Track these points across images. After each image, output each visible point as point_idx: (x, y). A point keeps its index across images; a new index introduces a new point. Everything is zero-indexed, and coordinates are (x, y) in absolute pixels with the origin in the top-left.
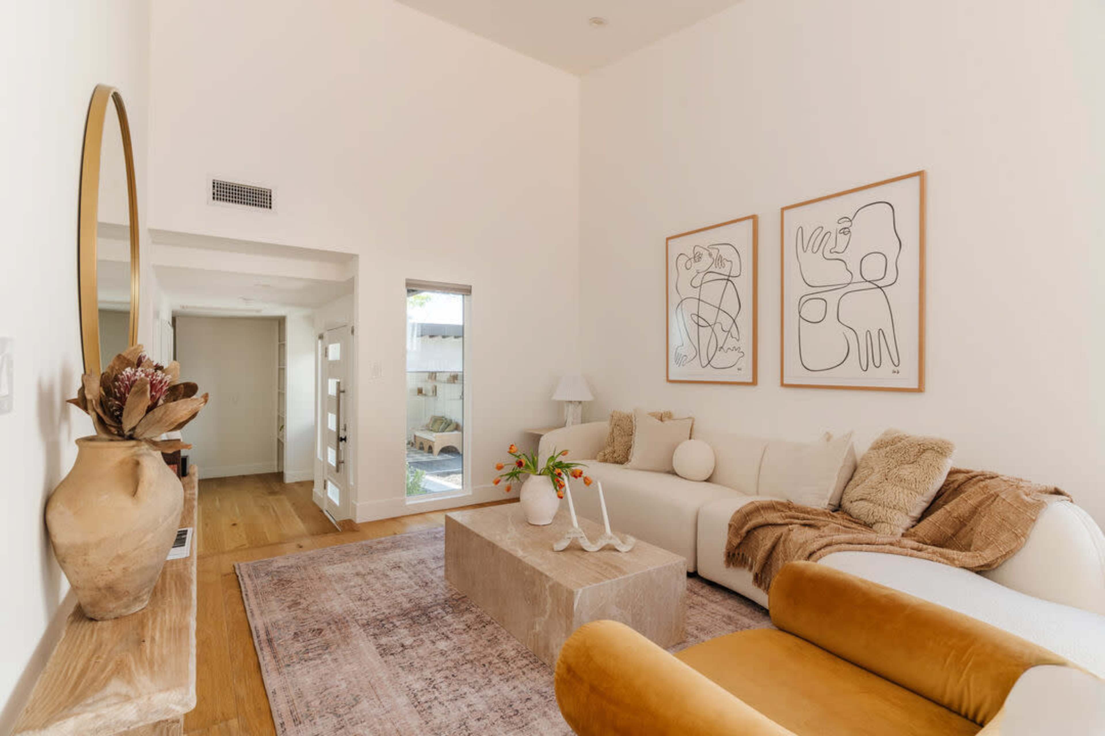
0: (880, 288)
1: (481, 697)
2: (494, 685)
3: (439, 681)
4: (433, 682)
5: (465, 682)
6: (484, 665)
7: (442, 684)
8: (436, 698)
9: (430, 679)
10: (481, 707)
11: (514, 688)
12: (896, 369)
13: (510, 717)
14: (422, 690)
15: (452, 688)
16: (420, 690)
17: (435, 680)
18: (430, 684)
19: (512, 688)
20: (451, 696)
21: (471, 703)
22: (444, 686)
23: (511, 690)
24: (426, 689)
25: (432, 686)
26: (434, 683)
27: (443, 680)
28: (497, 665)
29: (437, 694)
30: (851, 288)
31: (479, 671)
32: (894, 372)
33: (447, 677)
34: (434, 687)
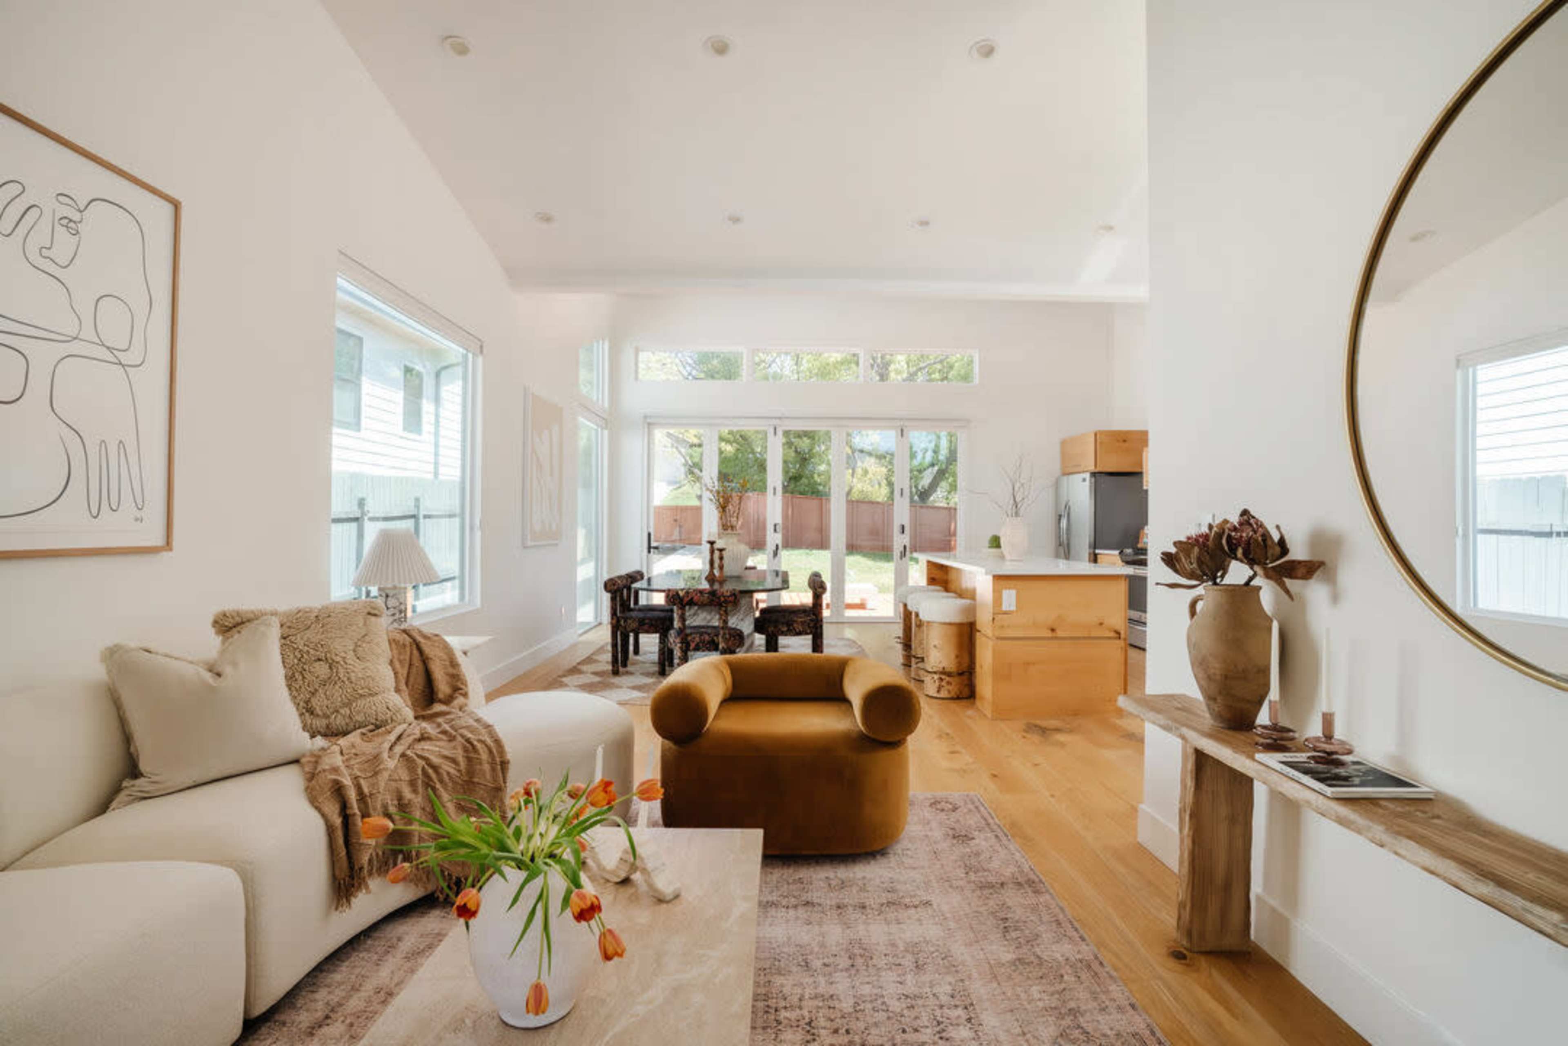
0: (123, 366)
1: (881, 987)
2: (854, 996)
3: (929, 1031)
4: (939, 1032)
5: (891, 1015)
6: (848, 1032)
7: (926, 1024)
8: (941, 1007)
9: (941, 1038)
10: (888, 977)
11: (832, 983)
12: (139, 514)
13: (861, 956)
14: (958, 1025)
15: (913, 1014)
16: (961, 1027)
17: (935, 1035)
18: (944, 1030)
19: (834, 985)
20: (920, 1002)
21: (898, 985)
22: (925, 1020)
23: (838, 982)
24: (951, 1024)
25: (942, 1026)
26: (938, 1029)
27: (922, 1030)
28: (828, 1024)
29: (938, 1013)
30: (75, 347)
31: (861, 1025)
32: (137, 520)
33: (916, 1030)
34: (939, 1023)
